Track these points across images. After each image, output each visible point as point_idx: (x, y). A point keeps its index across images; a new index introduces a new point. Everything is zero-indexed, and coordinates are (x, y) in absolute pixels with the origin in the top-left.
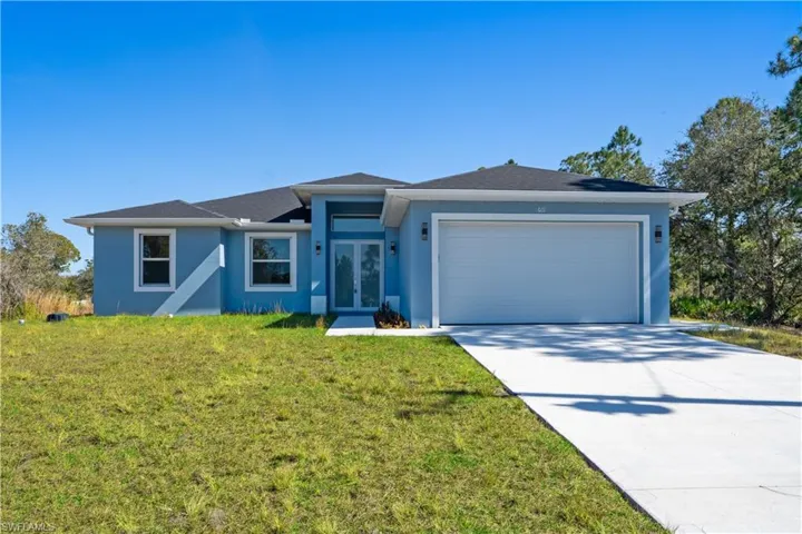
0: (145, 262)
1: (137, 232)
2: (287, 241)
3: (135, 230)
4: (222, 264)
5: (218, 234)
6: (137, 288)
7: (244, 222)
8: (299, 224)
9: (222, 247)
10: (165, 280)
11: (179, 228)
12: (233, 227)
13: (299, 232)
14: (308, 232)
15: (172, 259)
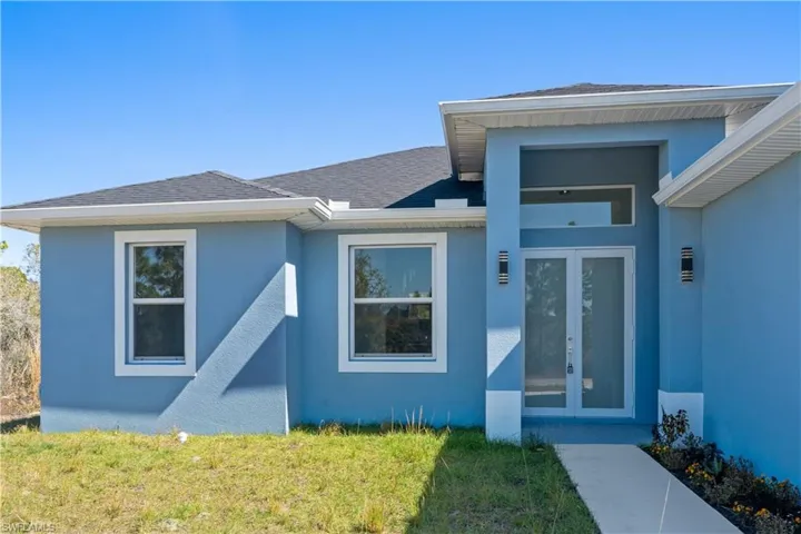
0: (137, 307)
1: (120, 239)
2: (425, 253)
3: (118, 234)
4: (292, 309)
5: (281, 238)
6: (121, 369)
7: (336, 210)
8: (454, 210)
9: (290, 270)
10: (175, 349)
11: (204, 228)
12: (313, 223)
13: (453, 230)
14: (479, 229)
15: (190, 301)
